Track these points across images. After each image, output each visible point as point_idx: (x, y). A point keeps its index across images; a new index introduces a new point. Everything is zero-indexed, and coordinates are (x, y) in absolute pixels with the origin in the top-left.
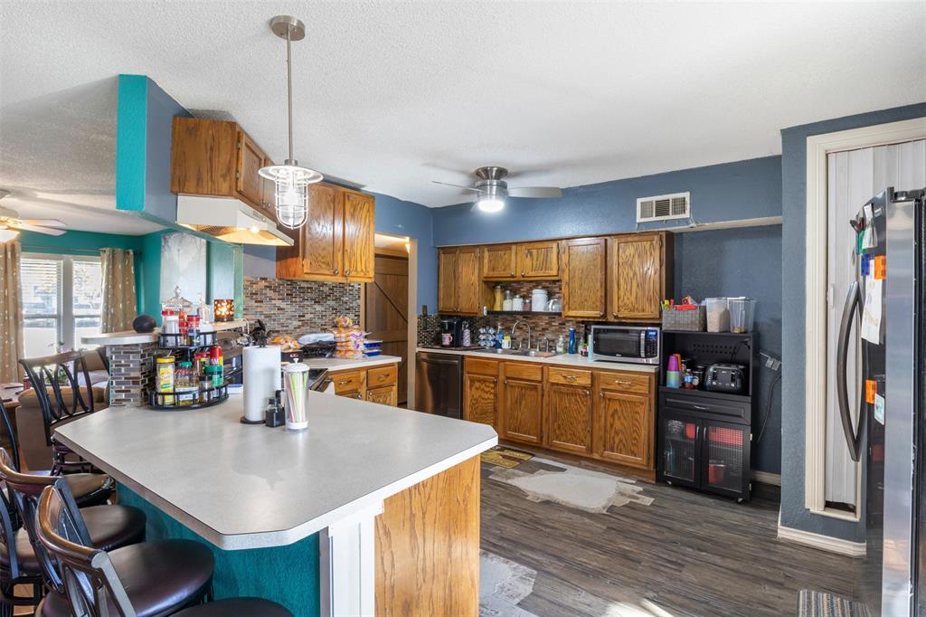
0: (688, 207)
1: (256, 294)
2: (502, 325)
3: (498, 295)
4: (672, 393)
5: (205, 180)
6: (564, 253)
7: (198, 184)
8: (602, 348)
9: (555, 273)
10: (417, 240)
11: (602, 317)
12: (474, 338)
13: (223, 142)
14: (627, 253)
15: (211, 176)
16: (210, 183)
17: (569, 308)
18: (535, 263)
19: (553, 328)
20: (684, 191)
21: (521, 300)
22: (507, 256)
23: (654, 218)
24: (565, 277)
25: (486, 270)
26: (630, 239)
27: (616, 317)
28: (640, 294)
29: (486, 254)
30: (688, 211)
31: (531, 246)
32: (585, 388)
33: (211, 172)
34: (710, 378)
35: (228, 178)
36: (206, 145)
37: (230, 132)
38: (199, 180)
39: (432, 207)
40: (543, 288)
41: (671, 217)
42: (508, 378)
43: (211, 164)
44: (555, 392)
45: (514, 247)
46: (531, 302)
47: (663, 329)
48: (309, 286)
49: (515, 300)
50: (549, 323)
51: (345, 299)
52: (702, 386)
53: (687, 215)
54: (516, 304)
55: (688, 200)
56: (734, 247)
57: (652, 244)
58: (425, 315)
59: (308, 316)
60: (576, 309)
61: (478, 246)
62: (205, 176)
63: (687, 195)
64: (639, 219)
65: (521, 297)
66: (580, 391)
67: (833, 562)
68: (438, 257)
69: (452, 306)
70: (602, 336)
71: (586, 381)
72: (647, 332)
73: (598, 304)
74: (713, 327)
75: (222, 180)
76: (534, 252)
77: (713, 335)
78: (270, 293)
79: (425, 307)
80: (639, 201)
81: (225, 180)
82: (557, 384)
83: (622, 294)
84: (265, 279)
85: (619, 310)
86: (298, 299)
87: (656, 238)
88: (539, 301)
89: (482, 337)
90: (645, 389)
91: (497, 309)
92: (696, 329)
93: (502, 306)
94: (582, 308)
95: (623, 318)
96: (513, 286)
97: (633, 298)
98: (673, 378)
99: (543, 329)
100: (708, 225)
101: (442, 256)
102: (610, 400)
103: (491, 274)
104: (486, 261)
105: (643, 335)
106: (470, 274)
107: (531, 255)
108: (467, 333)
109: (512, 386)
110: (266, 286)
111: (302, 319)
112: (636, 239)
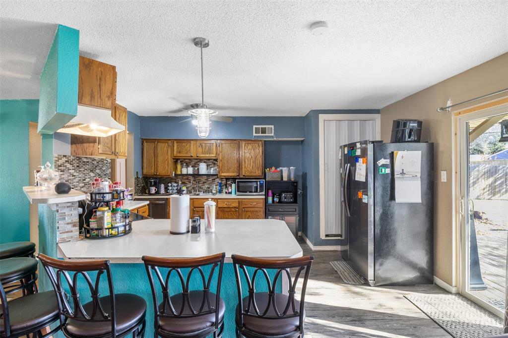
0: (273, 131)
1: (61, 166)
2: (181, 181)
3: (179, 166)
4: (270, 205)
5: (96, 98)
6: (219, 146)
7: (91, 99)
8: (241, 190)
9: (215, 156)
10: (133, 134)
11: (238, 176)
12: (166, 189)
13: (108, 77)
14: (249, 148)
15: (100, 96)
16: (99, 100)
17: (222, 172)
18: (204, 151)
19: (209, 182)
20: (272, 125)
21: (192, 168)
22: (188, 146)
23: (260, 135)
24: (220, 158)
25: (175, 153)
26: (250, 142)
27: (244, 176)
28: (254, 165)
29: (175, 144)
30: (273, 133)
31: (202, 142)
32: (235, 208)
33: (100, 94)
34: (283, 198)
35: (111, 98)
36: (97, 76)
37: (112, 71)
38: (92, 97)
39: (140, 115)
40: (204, 162)
41: (267, 135)
42: (195, 207)
43: (100, 88)
44: (221, 211)
45: (192, 142)
46: (198, 169)
47: (267, 180)
48: (87, 160)
49: (189, 168)
50: (207, 180)
51: (104, 168)
52: (280, 202)
53: (273, 134)
54: (190, 170)
55: (273, 128)
56: (285, 148)
57: (259, 145)
58: (138, 177)
59: (87, 180)
60: (225, 172)
61: (169, 140)
62: (96, 96)
63: (273, 126)
64: (254, 134)
65: (192, 167)
66: (233, 209)
67: (330, 253)
68: (142, 144)
69: (153, 171)
70: (241, 184)
71: (237, 205)
72: (260, 181)
73: (236, 170)
74: (285, 179)
75: (107, 99)
76: (204, 145)
77: (285, 182)
78: (68, 166)
79: (137, 173)
80: (254, 127)
81: (109, 99)
82: (222, 208)
83: (246, 165)
84: (65, 156)
85: (245, 172)
86: (82, 169)
87: (260, 142)
88: (203, 169)
89: (170, 188)
90: (261, 205)
91: (179, 173)
92: (279, 180)
93: (181, 171)
94: (228, 172)
95: (247, 176)
96: (187, 162)
97: (251, 168)
98: (270, 199)
99: (204, 183)
100: (280, 139)
101: (145, 144)
102: (246, 212)
103: (179, 155)
104: (175, 148)
105: (259, 183)
106: (165, 155)
107: (202, 146)
108: (162, 186)
109: (198, 211)
110: (66, 161)
111: (84, 181)
112: (252, 142)
